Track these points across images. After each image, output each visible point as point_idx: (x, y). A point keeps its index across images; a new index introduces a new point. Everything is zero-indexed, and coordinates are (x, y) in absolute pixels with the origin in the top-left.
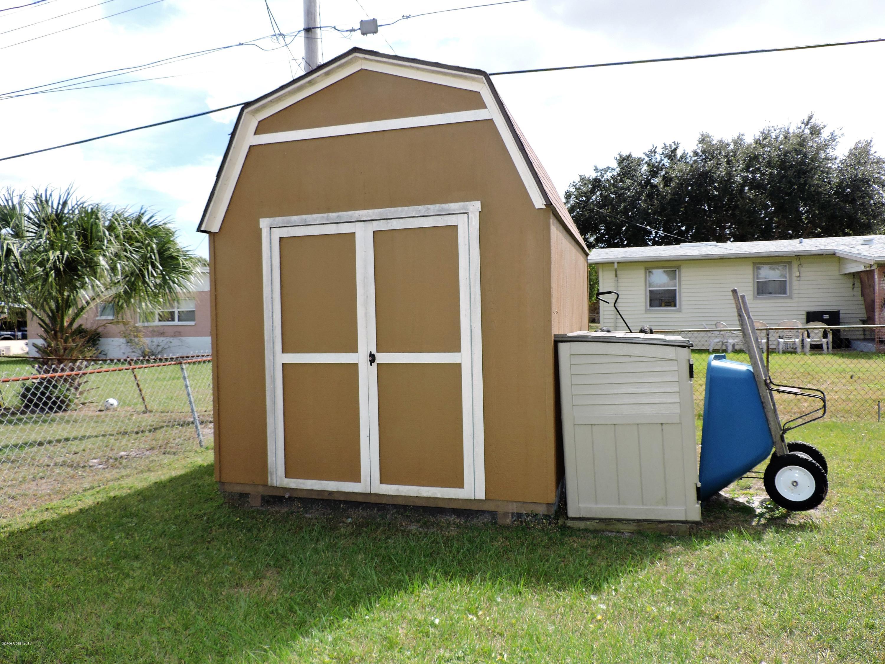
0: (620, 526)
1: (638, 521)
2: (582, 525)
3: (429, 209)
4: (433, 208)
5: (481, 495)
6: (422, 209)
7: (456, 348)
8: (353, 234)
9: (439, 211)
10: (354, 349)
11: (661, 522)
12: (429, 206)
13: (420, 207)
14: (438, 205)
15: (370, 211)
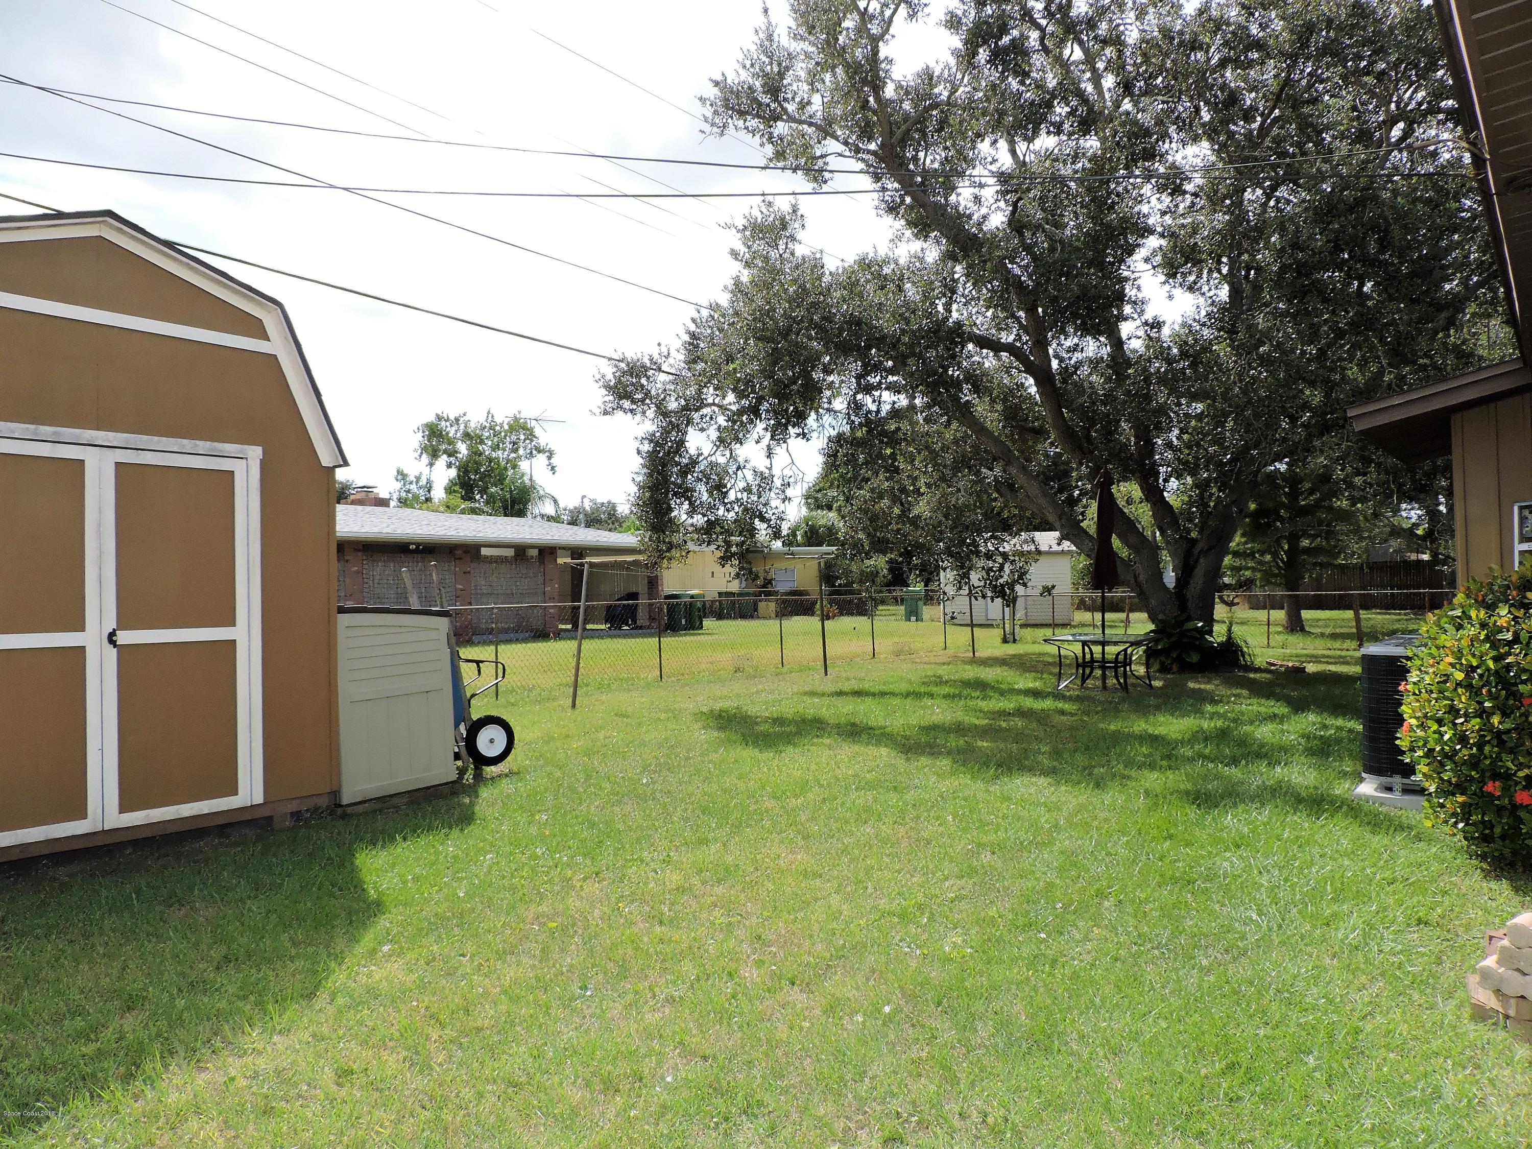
0: (396, 801)
1: (408, 792)
2: (360, 809)
3: (196, 445)
4: (203, 446)
5: (259, 799)
6: (187, 444)
7: (231, 621)
8: (82, 462)
9: (212, 450)
10: (80, 626)
11: (428, 788)
12: (198, 442)
13: (185, 441)
14: (209, 443)
15: (111, 435)
